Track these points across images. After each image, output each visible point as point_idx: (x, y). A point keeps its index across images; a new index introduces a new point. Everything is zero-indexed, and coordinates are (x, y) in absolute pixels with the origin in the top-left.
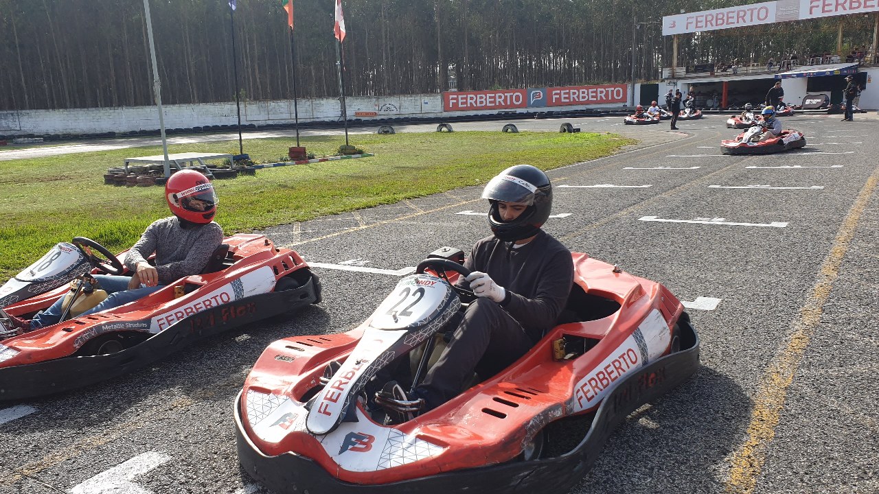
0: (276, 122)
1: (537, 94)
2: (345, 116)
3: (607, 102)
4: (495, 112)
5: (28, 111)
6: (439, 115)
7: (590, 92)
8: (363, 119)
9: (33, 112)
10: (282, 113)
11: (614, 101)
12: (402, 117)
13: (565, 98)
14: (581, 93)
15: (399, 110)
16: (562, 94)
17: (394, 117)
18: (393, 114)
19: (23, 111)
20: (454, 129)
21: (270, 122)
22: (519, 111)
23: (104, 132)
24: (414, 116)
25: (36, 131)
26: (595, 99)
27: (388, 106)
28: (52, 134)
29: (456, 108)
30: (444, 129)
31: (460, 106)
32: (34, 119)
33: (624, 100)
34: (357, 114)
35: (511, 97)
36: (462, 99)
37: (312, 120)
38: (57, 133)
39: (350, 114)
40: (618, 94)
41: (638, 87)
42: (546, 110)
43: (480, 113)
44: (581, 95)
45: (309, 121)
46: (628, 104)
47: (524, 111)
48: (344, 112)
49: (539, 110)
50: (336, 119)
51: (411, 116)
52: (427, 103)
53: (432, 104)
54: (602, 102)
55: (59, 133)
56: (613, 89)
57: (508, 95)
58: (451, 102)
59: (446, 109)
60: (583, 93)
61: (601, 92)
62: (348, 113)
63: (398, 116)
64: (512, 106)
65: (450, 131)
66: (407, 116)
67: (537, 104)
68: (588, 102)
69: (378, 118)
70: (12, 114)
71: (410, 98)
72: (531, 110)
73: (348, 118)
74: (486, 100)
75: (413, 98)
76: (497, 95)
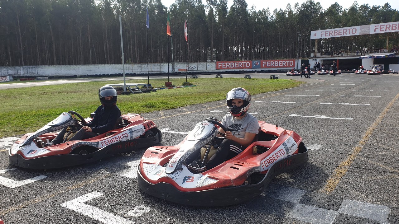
1: (256, 63)
2: (174, 71)
3: (287, 67)
4: (238, 70)
5: (41, 66)
6: (214, 71)
7: (279, 63)
8: (182, 72)
9: (43, 66)
11: (289, 66)
12: (198, 71)
13: (268, 65)
14: (275, 63)
15: (197, 69)
16: (267, 63)
17: (195, 72)
18: (195, 70)
19: (39, 66)
20: (223, 77)
21: (142, 73)
22: (248, 70)
23: (72, 75)
24: (203, 71)
25: (44, 75)
26: (281, 66)
27: (192, 67)
28: (51, 76)
29: (221, 68)
30: (219, 77)
31: (223, 67)
32: (43, 69)
33: (294, 66)
34: (179, 70)
35: (245, 64)
38: (53, 75)
39: (176, 70)
40: (291, 63)
41: (300, 61)
42: (260, 70)
43: (231, 70)
44: (275, 64)
45: (159, 72)
46: (296, 68)
47: (250, 70)
48: (173, 69)
49: (257, 70)
50: (170, 72)
51: (202, 71)
52: (209, 66)
53: (211, 66)
54: (284, 67)
55: (54, 76)
56: (289, 61)
58: (219, 65)
59: (217, 68)
60: (276, 63)
61: (284, 63)
63: (196, 71)
64: (246, 67)
66: (200, 71)
67: (256, 67)
68: (278, 67)
69: (188, 71)
70: (35, 67)
71: (202, 64)
72: (254, 70)
73: (175, 72)
74: (234, 65)
75: (203, 64)
76: (239, 63)
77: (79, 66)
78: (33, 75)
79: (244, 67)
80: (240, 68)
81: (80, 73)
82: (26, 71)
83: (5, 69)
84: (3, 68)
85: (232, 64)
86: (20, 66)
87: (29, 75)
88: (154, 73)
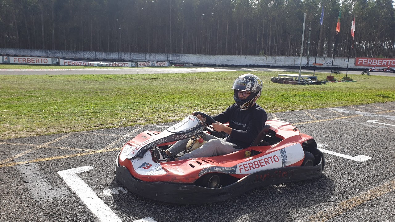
0: (278, 65)
2: (309, 65)
8: (317, 66)
10: (281, 61)
12: (335, 67)
18: (330, 65)
19: (185, 54)
20: (370, 74)
21: (276, 65)
25: (189, 62)
27: (328, 61)
30: (365, 74)
31: (363, 64)
34: (314, 64)
35: (391, 62)
36: (365, 61)
37: (294, 65)
39: (311, 63)
45: (292, 65)
48: (308, 63)
50: (304, 65)
51: (339, 67)
57: (389, 61)
58: (359, 62)
59: (356, 64)
62: (310, 63)
65: (368, 75)
66: (337, 67)
69: (324, 66)
70: (181, 55)
71: (339, 59)
73: (310, 66)
74: (377, 62)
75: (341, 59)
76: (383, 60)
77: (218, 56)
78: (179, 62)
79: (389, 65)
80: (384, 66)
81: (218, 63)
82: (174, 59)
83: (158, 56)
84: (157, 54)
85: (375, 61)
86: (170, 54)
87: (176, 62)
88: (287, 65)
